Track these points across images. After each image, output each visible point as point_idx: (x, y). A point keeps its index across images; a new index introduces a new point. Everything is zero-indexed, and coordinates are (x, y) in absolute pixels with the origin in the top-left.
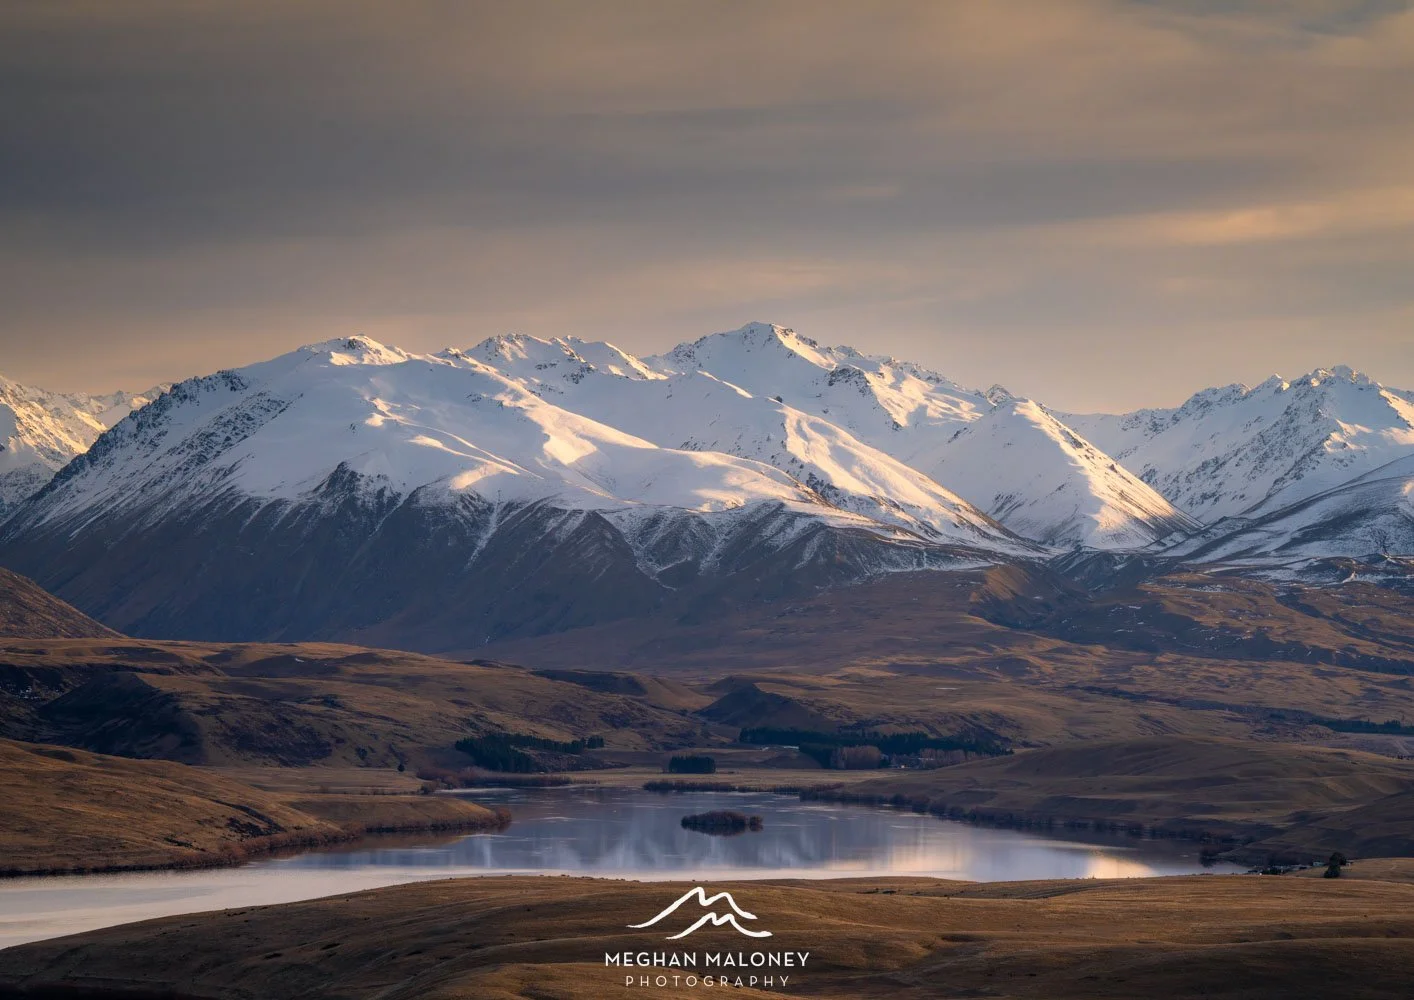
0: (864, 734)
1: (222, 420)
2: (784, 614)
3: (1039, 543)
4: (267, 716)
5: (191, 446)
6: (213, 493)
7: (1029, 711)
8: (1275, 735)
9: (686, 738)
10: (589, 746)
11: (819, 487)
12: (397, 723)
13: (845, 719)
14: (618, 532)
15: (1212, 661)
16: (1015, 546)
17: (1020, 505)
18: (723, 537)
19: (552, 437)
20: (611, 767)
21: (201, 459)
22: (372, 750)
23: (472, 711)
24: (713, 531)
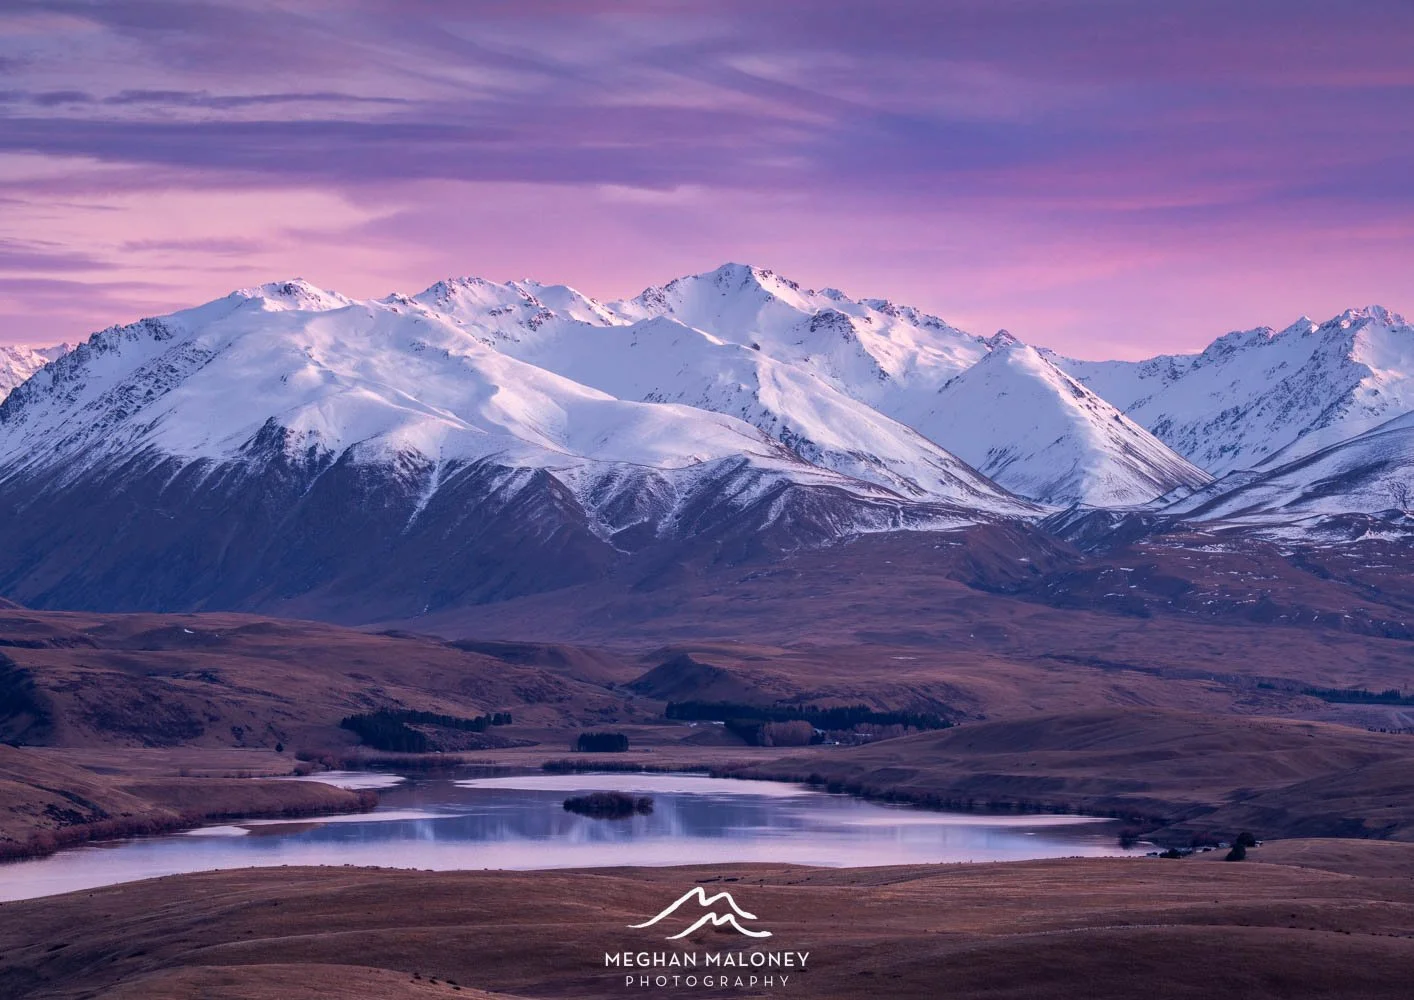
0: (801, 708)
1: (144, 373)
2: (746, 579)
3: (1035, 500)
4: (133, 692)
5: (109, 401)
6: (131, 452)
7: (986, 681)
8: (1258, 707)
9: (608, 714)
10: (495, 723)
11: (792, 441)
12: (279, 698)
13: (784, 692)
14: (569, 491)
15: (1208, 627)
16: (1006, 504)
17: (1014, 460)
18: (684, 496)
19: (501, 388)
20: (516, 746)
21: (121, 415)
22: (249, 728)
23: (370, 685)
24: (673, 489)
